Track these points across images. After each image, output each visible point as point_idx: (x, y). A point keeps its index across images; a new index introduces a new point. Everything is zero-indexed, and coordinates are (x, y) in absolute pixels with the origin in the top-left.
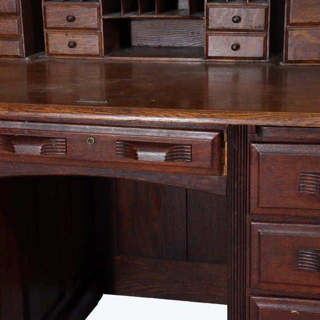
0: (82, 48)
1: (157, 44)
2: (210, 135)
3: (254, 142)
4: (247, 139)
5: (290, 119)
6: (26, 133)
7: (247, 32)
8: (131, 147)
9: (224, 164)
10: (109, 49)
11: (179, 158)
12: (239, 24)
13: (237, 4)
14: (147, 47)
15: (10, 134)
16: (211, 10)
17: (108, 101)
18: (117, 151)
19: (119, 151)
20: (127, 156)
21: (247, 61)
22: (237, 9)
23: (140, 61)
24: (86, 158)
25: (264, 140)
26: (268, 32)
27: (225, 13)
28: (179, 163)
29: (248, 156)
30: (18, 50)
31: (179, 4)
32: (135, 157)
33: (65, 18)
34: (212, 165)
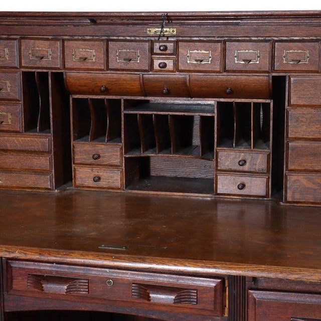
0: (106, 182)
1: (173, 175)
2: (214, 282)
3: (252, 289)
4: (245, 286)
5: (281, 272)
6: (54, 274)
7: (251, 173)
8: (145, 289)
9: (226, 306)
10: (129, 182)
11: (186, 301)
12: (245, 166)
13: (242, 149)
14: (164, 177)
15: (40, 274)
16: (220, 154)
17: (126, 247)
18: (133, 292)
19: (134, 292)
20: (141, 297)
21: (251, 198)
22: (243, 154)
23: (156, 194)
24: (105, 297)
25: (259, 287)
26: (270, 175)
27: (232, 157)
28: (187, 305)
29: (246, 301)
30: (49, 183)
31: (194, 141)
32: (148, 298)
33: (91, 156)
34: (215, 308)
